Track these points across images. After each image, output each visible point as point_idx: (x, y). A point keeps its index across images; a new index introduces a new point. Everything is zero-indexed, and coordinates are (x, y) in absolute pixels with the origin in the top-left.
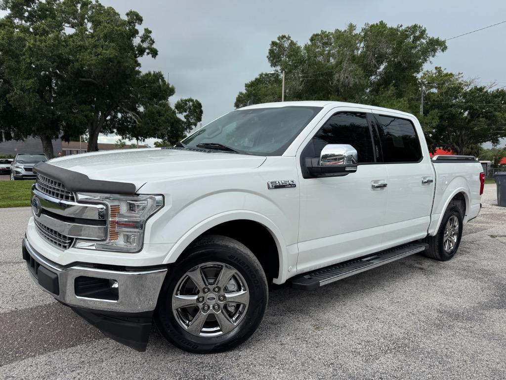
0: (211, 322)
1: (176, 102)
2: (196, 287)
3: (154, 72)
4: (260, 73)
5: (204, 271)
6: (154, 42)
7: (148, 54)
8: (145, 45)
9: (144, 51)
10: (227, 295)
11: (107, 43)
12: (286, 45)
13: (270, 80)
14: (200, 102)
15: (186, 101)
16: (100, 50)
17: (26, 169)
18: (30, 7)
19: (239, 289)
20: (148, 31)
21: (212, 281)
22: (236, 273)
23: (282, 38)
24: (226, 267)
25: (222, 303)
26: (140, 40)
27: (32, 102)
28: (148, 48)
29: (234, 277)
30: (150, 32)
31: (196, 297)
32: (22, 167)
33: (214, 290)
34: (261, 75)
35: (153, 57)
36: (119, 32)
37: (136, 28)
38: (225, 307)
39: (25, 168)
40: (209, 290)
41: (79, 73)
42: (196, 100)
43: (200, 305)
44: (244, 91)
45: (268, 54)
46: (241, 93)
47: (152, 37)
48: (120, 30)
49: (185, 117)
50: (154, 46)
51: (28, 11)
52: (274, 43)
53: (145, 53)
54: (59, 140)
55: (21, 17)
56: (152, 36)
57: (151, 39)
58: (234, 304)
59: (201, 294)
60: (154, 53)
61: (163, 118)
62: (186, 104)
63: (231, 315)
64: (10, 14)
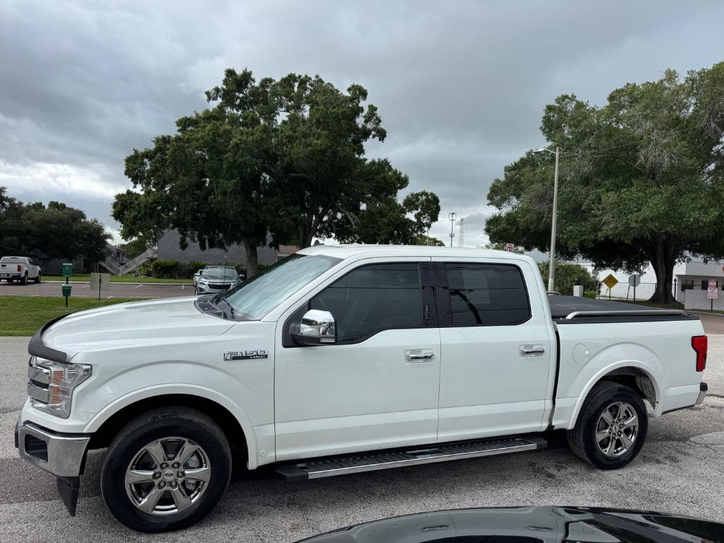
0: (166, 499)
1: (405, 198)
2: (154, 462)
3: (379, 160)
4: (528, 150)
5: (164, 445)
6: (380, 121)
7: (374, 136)
8: (370, 126)
9: (370, 134)
10: (187, 472)
11: (319, 131)
12: (571, 107)
13: (543, 159)
14: (437, 195)
15: (418, 195)
16: (309, 140)
17: (211, 286)
18: (242, 93)
19: (201, 466)
20: (373, 109)
21: (172, 456)
22: (199, 449)
23: (563, 100)
24: (190, 442)
25: (180, 480)
26: (364, 120)
27: (234, 204)
28: (374, 129)
29: (196, 453)
30: (376, 109)
31: (151, 473)
32: (206, 283)
33: (173, 466)
34: (529, 154)
35: (380, 140)
36: (334, 115)
37: (360, 105)
38: (184, 483)
39: (209, 285)
40: (167, 466)
41: (289, 168)
42: (432, 194)
43: (156, 482)
44: (502, 178)
45: (541, 124)
46: (498, 181)
47: (379, 115)
48: (335, 112)
49: (415, 216)
50: (382, 126)
51: (238, 98)
52: (550, 108)
53: (371, 136)
54: (267, 248)
55: (233, 106)
56: (378, 113)
57: (377, 118)
58: (193, 482)
59: (158, 469)
60: (382, 135)
61: (385, 220)
62: (418, 200)
63: (189, 492)
64: (221, 103)
